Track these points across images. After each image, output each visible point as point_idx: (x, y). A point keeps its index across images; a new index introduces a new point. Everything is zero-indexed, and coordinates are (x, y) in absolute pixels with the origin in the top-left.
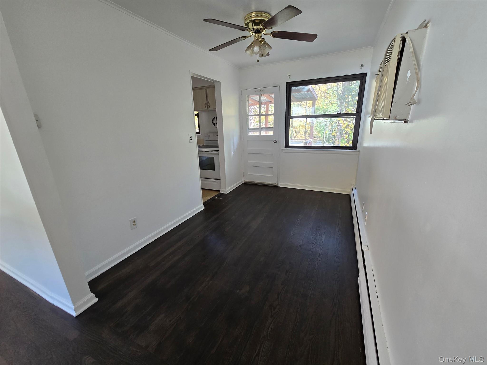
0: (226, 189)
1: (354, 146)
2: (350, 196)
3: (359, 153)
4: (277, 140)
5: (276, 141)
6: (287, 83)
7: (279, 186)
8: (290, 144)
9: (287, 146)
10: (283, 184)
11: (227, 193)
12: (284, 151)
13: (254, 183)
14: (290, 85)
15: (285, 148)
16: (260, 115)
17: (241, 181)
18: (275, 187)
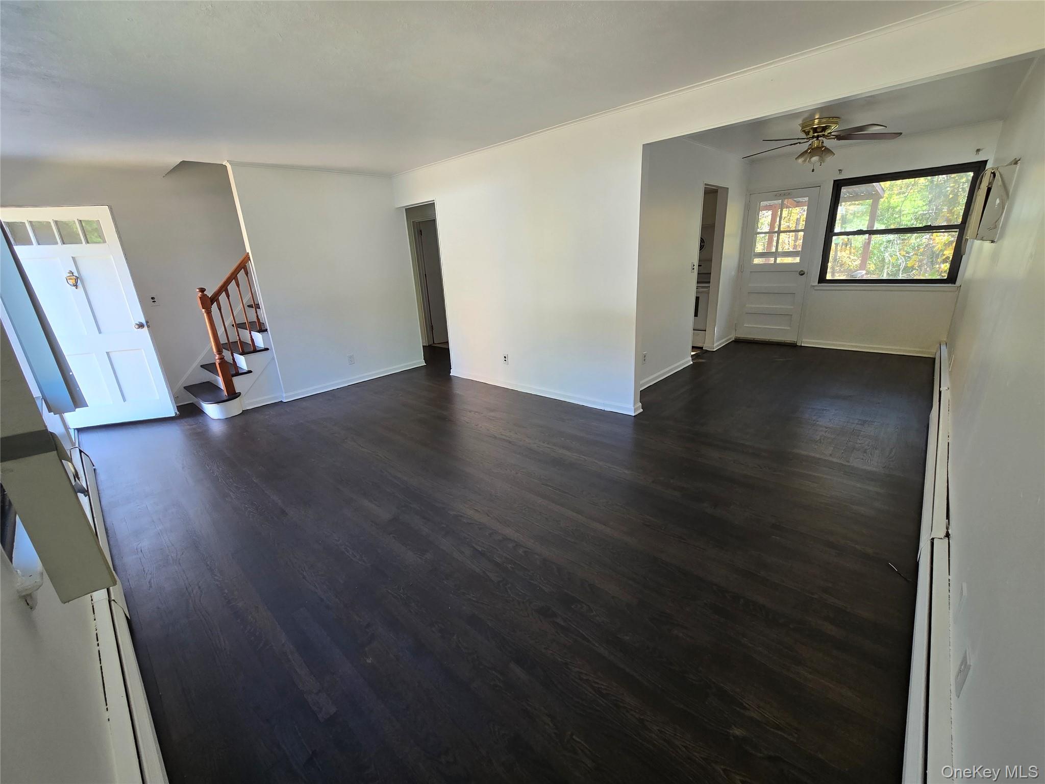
0: (714, 345)
1: (952, 277)
2: (934, 359)
3: (959, 290)
4: (806, 271)
5: (803, 273)
6: (835, 181)
7: (799, 344)
8: (829, 277)
9: (822, 279)
10: (808, 342)
11: (715, 350)
12: (816, 288)
13: (754, 340)
14: (838, 185)
15: (819, 283)
16: (779, 232)
17: (730, 337)
18: (793, 346)
